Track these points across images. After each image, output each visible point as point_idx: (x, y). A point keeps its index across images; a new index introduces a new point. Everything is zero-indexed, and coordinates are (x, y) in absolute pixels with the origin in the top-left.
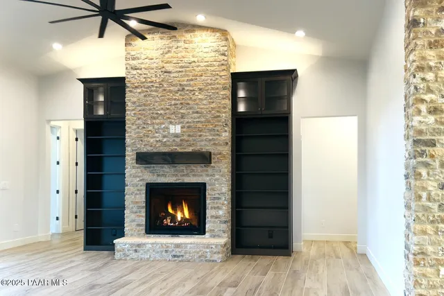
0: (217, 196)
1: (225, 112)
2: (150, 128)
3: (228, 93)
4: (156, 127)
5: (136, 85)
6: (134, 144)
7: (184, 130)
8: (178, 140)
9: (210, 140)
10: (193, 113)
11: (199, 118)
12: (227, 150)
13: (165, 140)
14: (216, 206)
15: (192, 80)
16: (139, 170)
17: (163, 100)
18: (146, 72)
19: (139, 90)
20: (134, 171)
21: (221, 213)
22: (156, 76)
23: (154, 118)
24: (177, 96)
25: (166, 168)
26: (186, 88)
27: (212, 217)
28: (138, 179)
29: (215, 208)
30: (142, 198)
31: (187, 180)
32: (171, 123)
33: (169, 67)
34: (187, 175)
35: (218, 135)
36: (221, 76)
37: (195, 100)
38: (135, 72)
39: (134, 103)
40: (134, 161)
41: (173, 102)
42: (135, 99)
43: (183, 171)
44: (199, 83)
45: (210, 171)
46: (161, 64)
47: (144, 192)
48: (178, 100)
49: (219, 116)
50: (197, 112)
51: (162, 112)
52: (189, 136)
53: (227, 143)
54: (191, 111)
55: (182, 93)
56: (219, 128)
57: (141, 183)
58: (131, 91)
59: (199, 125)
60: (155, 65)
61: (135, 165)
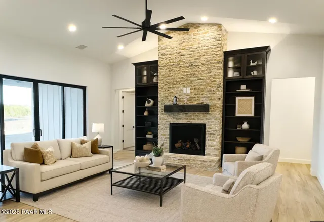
0: (212, 132)
1: (219, 78)
2: (172, 90)
3: (221, 65)
4: (175, 89)
5: (164, 64)
6: (163, 100)
7: (192, 91)
8: (188, 97)
9: (209, 97)
10: (198, 80)
11: (201, 83)
12: (220, 103)
13: (181, 97)
14: (212, 139)
15: (198, 59)
16: (166, 116)
17: (180, 73)
18: (170, 56)
19: (166, 68)
20: (162, 116)
21: (215, 143)
22: (176, 58)
23: (175, 85)
24: (188, 70)
25: (182, 115)
26: (194, 64)
27: (209, 145)
28: (165, 121)
29: (211, 140)
30: (167, 132)
31: (194, 122)
32: (184, 86)
33: (183, 52)
34: (194, 119)
35: (214, 93)
36: (217, 55)
37: (199, 71)
38: (164, 57)
39: (163, 75)
40: (163, 111)
41: (186, 74)
42: (163, 73)
43: (191, 117)
44: (202, 60)
45: (208, 116)
46: (178, 51)
47: (169, 128)
48: (189, 72)
49: (215, 81)
50: (201, 79)
51: (179, 80)
52: (195, 94)
53: (220, 99)
54: (196, 79)
55: (191, 67)
56: (215, 89)
57: (167, 123)
58: (161, 69)
59: (202, 87)
60: (175, 51)
61: (163, 112)
